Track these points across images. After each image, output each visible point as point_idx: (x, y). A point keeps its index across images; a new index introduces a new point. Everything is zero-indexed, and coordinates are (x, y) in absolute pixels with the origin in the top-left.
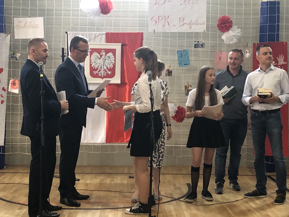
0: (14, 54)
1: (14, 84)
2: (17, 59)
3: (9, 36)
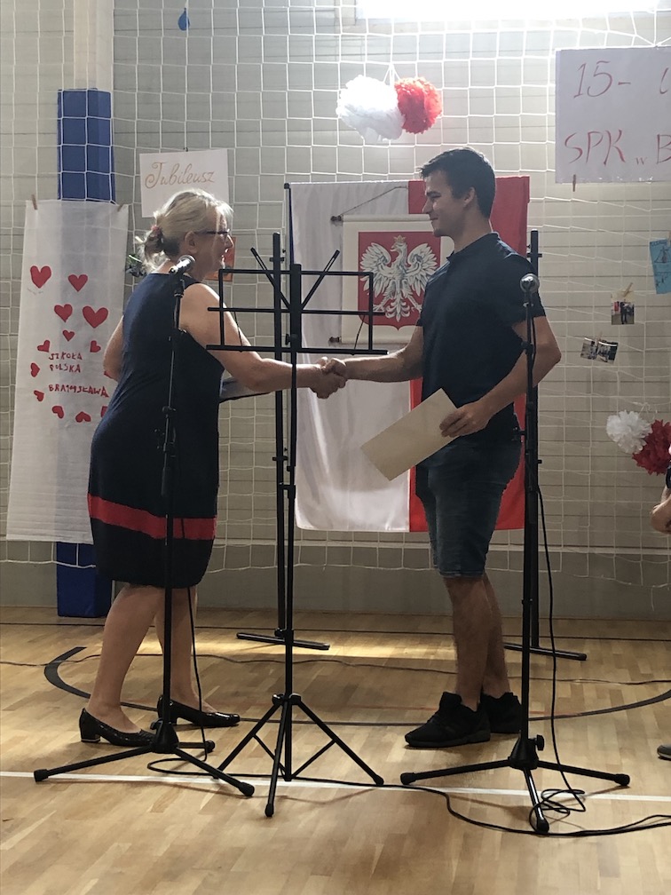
0: (139, 264)
3: (125, 210)
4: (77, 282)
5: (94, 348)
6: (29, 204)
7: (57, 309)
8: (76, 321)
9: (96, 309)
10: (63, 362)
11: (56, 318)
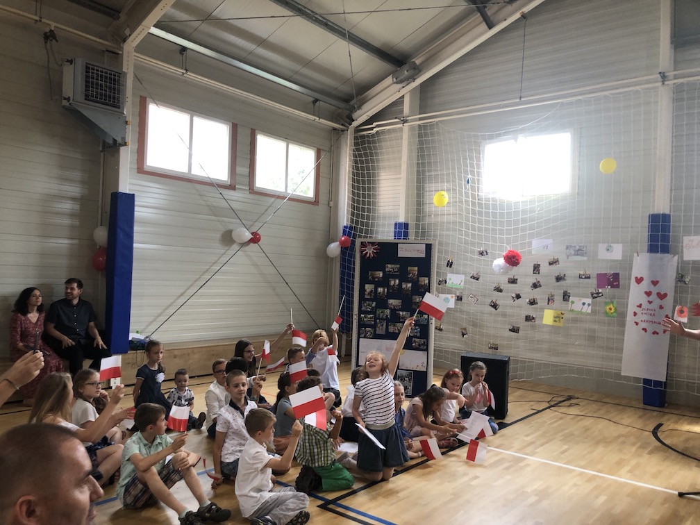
0: (682, 277)
1: (681, 312)
2: (685, 283)
3: (676, 257)
4: (655, 283)
5: (661, 307)
6: (636, 254)
7: (646, 293)
8: (654, 297)
9: (662, 293)
10: (647, 312)
11: (645, 296)
